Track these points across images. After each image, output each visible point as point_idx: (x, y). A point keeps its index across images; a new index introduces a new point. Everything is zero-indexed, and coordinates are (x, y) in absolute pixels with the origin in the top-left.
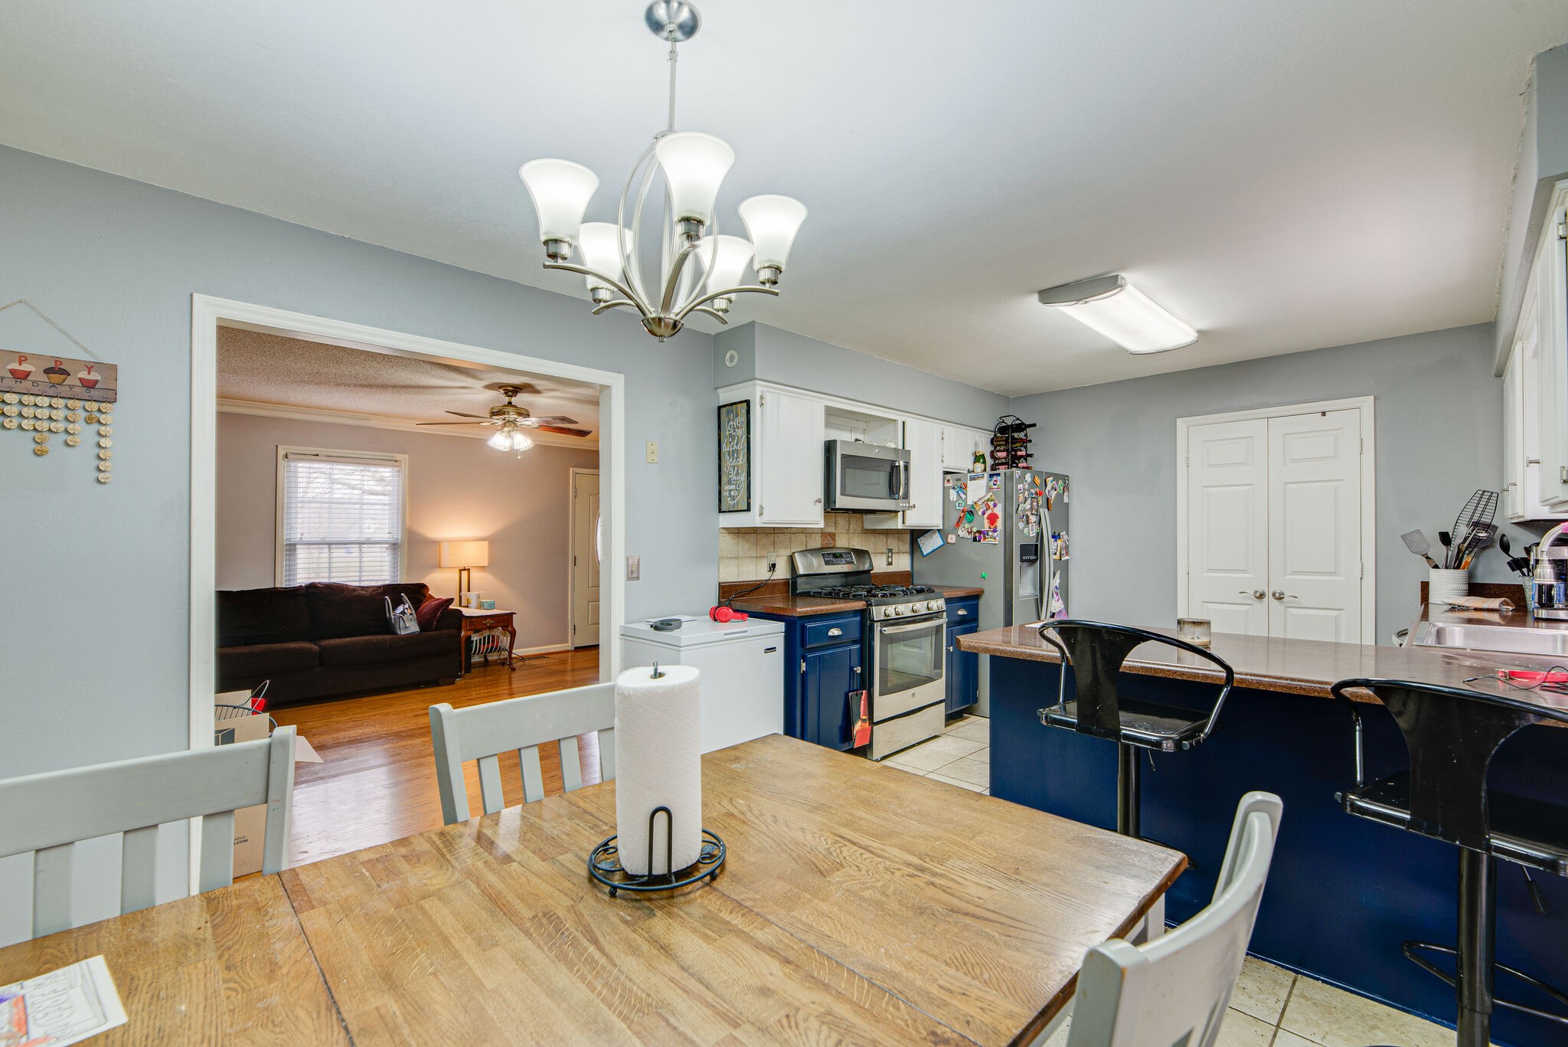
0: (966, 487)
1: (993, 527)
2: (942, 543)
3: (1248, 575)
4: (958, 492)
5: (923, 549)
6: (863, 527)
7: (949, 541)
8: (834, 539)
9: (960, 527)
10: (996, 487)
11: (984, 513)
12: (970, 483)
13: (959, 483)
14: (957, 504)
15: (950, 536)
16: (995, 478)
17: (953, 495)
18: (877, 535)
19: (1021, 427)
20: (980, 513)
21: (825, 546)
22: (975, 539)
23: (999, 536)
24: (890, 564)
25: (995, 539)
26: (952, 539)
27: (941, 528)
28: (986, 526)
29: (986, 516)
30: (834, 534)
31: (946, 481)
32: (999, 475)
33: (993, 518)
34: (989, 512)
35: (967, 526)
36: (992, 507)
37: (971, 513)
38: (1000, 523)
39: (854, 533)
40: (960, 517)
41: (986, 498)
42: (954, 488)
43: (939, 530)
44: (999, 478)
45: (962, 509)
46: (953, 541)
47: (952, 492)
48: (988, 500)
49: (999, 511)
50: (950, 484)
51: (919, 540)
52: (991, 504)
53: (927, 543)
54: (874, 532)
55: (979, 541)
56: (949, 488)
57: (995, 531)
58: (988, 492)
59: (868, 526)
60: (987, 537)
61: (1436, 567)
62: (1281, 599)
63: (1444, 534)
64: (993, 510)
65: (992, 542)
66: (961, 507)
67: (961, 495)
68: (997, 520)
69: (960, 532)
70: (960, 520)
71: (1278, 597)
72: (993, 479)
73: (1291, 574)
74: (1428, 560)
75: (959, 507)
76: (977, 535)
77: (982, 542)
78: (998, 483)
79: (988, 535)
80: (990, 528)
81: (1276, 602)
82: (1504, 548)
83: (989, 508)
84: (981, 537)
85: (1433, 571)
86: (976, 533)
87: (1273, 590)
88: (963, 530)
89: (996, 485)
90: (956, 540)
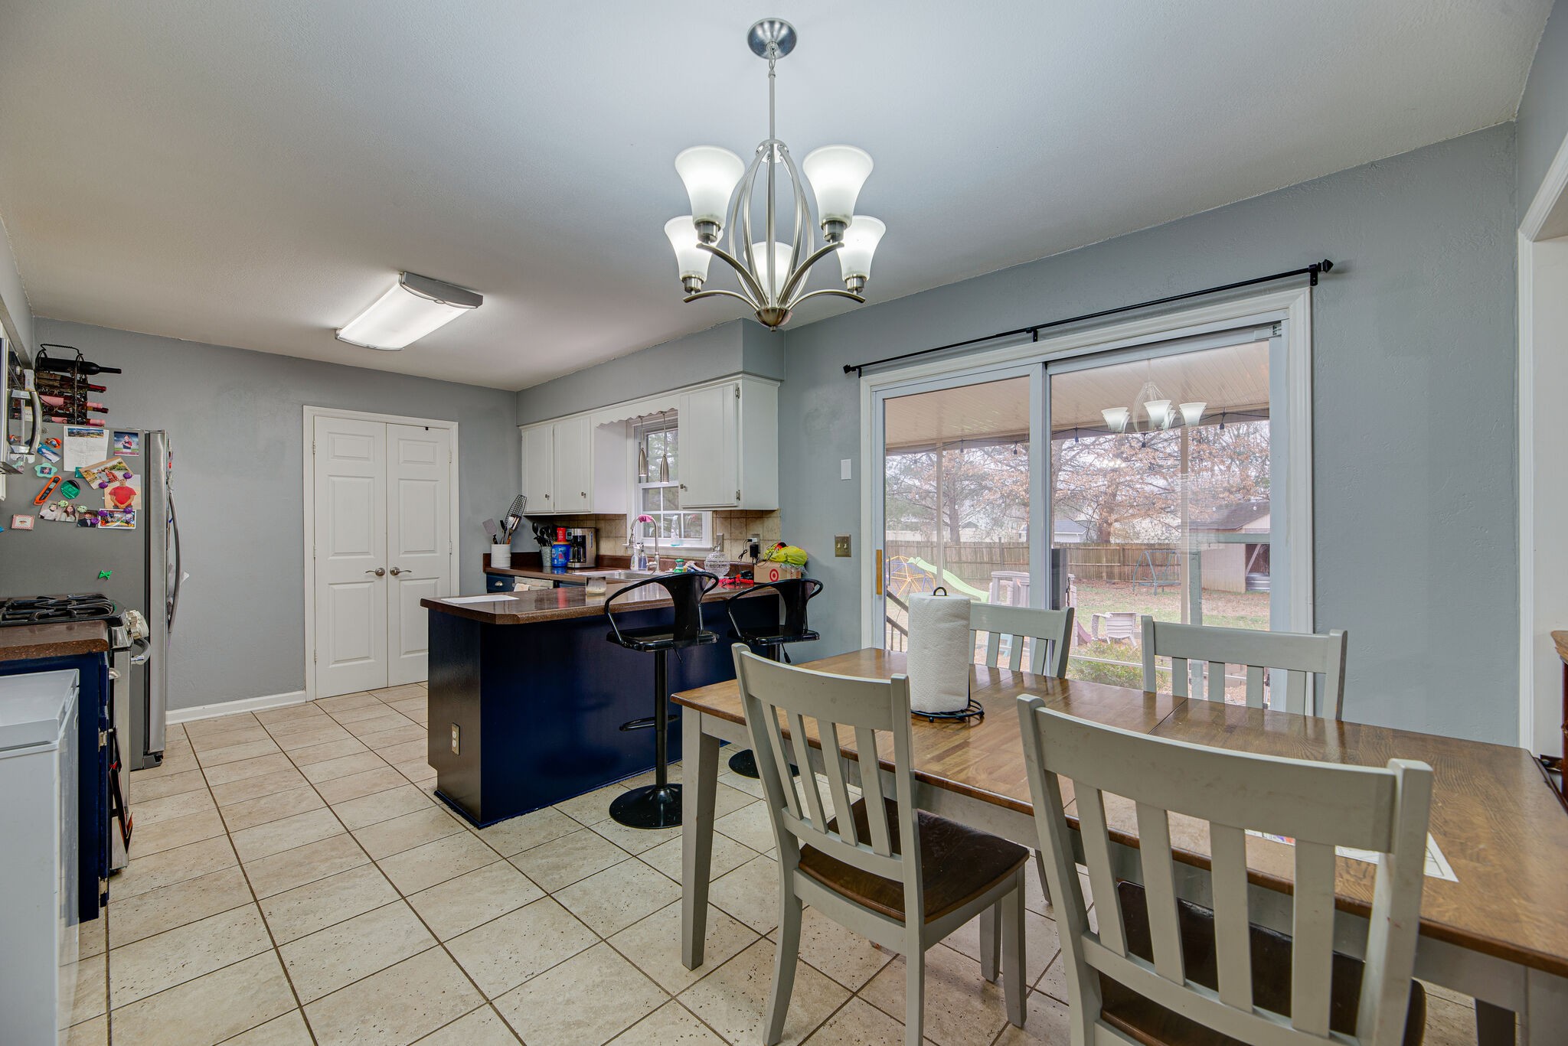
0: (60, 444)
1: (123, 506)
3: (369, 557)
4: (38, 451)
7: (17, 525)
9: (46, 505)
10: (128, 450)
11: (102, 486)
12: (66, 438)
14: (38, 468)
15: (18, 519)
16: (126, 439)
19: (89, 368)
20: (95, 485)
22: (83, 523)
23: (135, 518)
25: (127, 523)
26: (24, 522)
28: (109, 503)
29: (107, 490)
33: (122, 494)
34: (116, 484)
35: (63, 503)
36: (120, 477)
37: (72, 483)
38: (137, 502)
40: (49, 489)
41: (109, 465)
44: (136, 440)
45: (51, 476)
46: (28, 525)
48: (114, 468)
49: (135, 484)
52: (120, 474)
55: (93, 525)
57: (127, 512)
58: (110, 457)
60: (110, 520)
61: (496, 543)
62: (396, 574)
63: (502, 522)
64: (122, 483)
65: (121, 526)
66: (49, 473)
67: (47, 455)
68: (132, 496)
69: (45, 512)
70: (48, 494)
71: (395, 573)
72: (121, 439)
73: (403, 554)
74: (495, 539)
75: (42, 472)
76: (87, 516)
77: (100, 527)
78: (134, 446)
79: (112, 517)
80: (116, 506)
81: (393, 577)
82: (535, 530)
83: (114, 478)
84: (97, 520)
85: (494, 546)
86: (85, 513)
87: (391, 567)
88: (52, 508)
89: (130, 448)
90: (36, 523)
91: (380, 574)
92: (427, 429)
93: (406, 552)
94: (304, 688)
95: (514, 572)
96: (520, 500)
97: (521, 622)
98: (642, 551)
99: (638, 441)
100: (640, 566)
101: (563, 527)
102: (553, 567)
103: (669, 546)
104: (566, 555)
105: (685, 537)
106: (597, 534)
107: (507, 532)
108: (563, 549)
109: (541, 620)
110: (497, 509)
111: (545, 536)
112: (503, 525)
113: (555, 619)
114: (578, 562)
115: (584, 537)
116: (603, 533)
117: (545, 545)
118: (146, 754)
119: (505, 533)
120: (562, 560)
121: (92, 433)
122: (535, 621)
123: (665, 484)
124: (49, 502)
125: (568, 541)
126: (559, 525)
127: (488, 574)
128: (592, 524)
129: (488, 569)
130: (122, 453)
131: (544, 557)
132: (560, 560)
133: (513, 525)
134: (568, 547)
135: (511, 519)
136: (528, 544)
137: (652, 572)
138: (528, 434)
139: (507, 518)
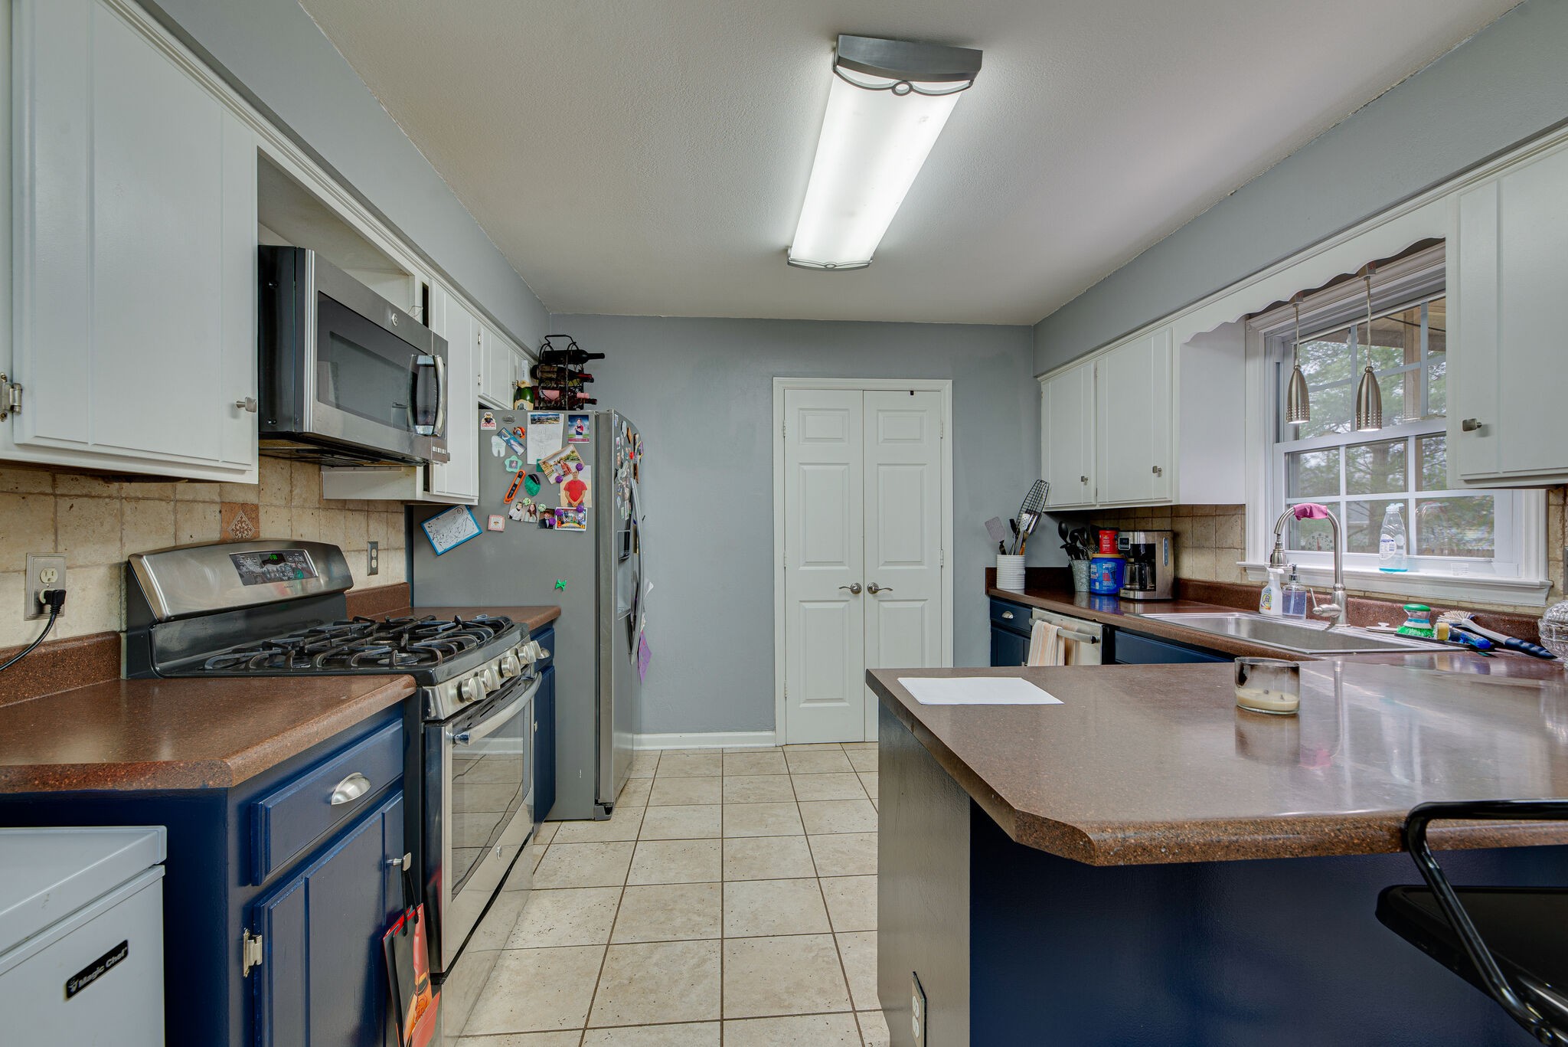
0: (524, 433)
1: (576, 503)
2: (476, 531)
3: (844, 568)
4: (507, 442)
5: (435, 542)
6: (321, 495)
7: (492, 526)
8: (255, 520)
9: (514, 503)
10: (580, 437)
11: (559, 480)
12: (530, 427)
13: (510, 427)
14: (507, 462)
15: (493, 519)
16: (579, 422)
17: (498, 446)
18: (349, 514)
19: (580, 357)
20: (552, 480)
21: (232, 535)
22: (543, 523)
23: (586, 517)
24: (373, 572)
25: (579, 523)
26: (497, 523)
27: (476, 503)
28: (563, 501)
29: (563, 485)
30: (255, 508)
31: (483, 421)
32: (586, 417)
33: (575, 489)
34: (569, 478)
35: (527, 501)
36: (574, 470)
37: (534, 478)
38: (587, 498)
39: (303, 507)
40: (515, 485)
41: (563, 455)
42: (500, 434)
43: (470, 508)
44: (586, 423)
45: (517, 471)
46: (500, 526)
47: (495, 439)
48: (568, 458)
49: (586, 477)
50: (493, 427)
51: (426, 525)
52: (572, 465)
53: (444, 531)
54: (345, 506)
55: (551, 526)
56: (490, 433)
57: (579, 510)
58: (565, 445)
59: (331, 493)
60: (565, 520)
61: (1004, 553)
62: (875, 592)
63: (1012, 521)
64: (575, 475)
65: (574, 527)
66: (516, 467)
67: (514, 447)
68: (583, 492)
69: (513, 512)
70: (514, 491)
71: (873, 590)
72: (574, 423)
73: (883, 565)
74: (1002, 546)
75: (511, 466)
76: (547, 516)
77: (556, 529)
78: (585, 432)
79: (567, 517)
80: (570, 504)
81: (871, 596)
82: (1063, 534)
83: (567, 471)
84: (554, 520)
85: (1000, 557)
86: (545, 512)
87: (869, 583)
88: (518, 507)
89: (581, 434)
90: (506, 525)
91: (856, 591)
92: (912, 393)
93: (887, 563)
94: (774, 729)
95: (1030, 600)
96: (1039, 488)
97: (1101, 861)
98: (1293, 578)
99: (1271, 363)
100: (1286, 608)
101: (1111, 529)
102: (1093, 593)
103: (1376, 570)
104: (1117, 575)
105: (1420, 552)
106: (1176, 540)
107: (1020, 537)
108: (1110, 565)
109: (1170, 859)
110: (1006, 503)
111: (1078, 544)
112: (1014, 525)
113: (1220, 856)
114: (1141, 590)
115: (1151, 548)
116: (1187, 540)
117: (1078, 558)
118: (596, 802)
119: (1017, 538)
120: (1108, 584)
121: (551, 419)
122: (1146, 860)
123: (1370, 432)
124: (515, 501)
125: (1119, 552)
126: (1101, 526)
127: (993, 598)
128: (1166, 524)
129: (992, 591)
130: (575, 440)
131: (1077, 578)
132: (1105, 583)
133: (1029, 526)
134: (1120, 564)
135: (1026, 517)
136: (1052, 555)
137: (1327, 624)
138: (1050, 387)
139: (1019, 516)
